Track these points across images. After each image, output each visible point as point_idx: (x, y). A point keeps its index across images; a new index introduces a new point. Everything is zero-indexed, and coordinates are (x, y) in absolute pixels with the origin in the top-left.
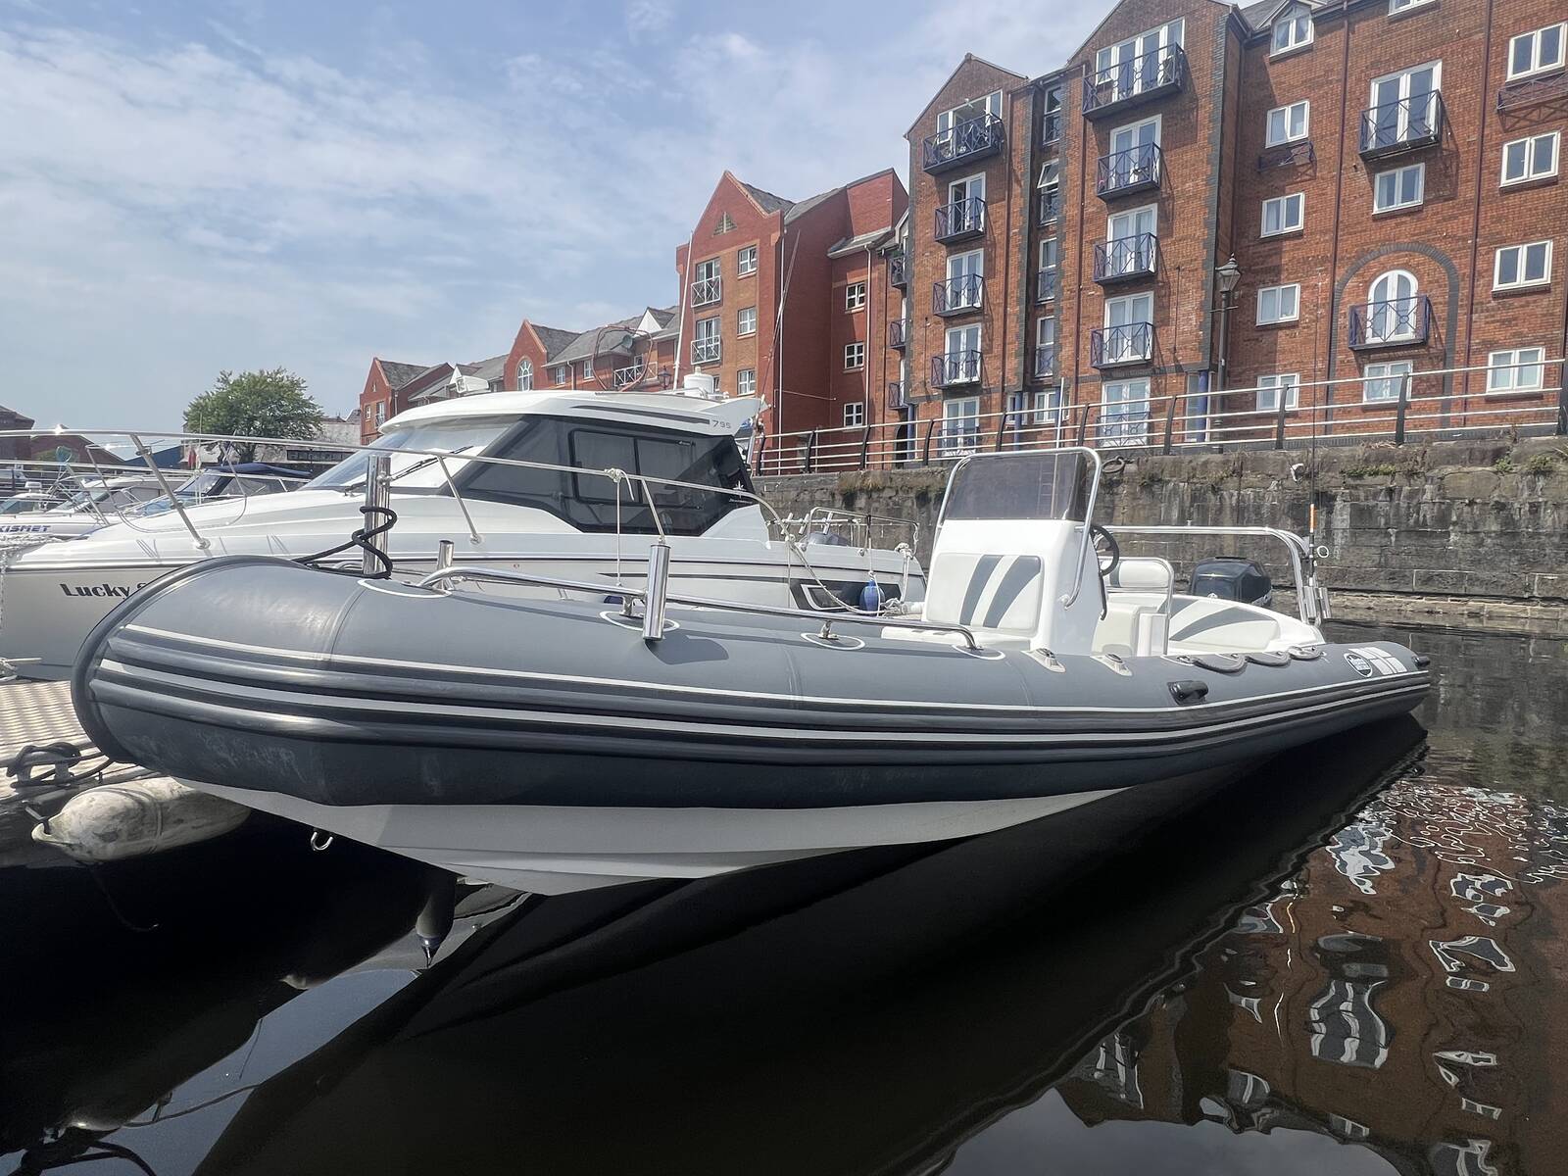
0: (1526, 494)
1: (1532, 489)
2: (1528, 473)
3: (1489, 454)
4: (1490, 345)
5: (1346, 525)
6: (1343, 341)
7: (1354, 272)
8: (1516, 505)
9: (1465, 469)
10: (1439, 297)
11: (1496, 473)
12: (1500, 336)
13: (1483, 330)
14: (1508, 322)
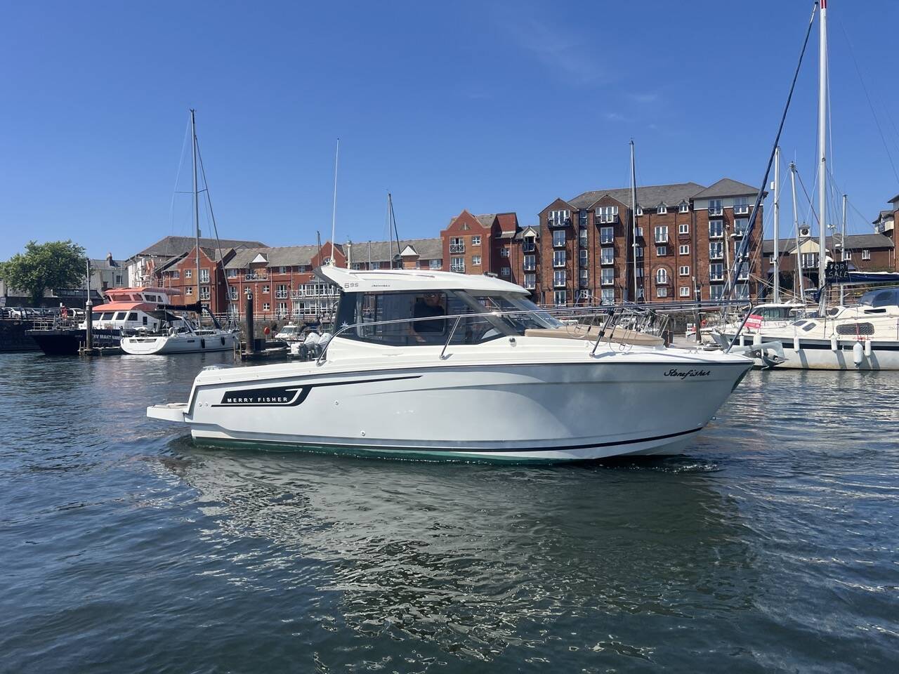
4: (680, 286)
6: (653, 283)
7: (654, 267)
10: (670, 275)
12: (682, 284)
13: (679, 283)
14: (683, 282)
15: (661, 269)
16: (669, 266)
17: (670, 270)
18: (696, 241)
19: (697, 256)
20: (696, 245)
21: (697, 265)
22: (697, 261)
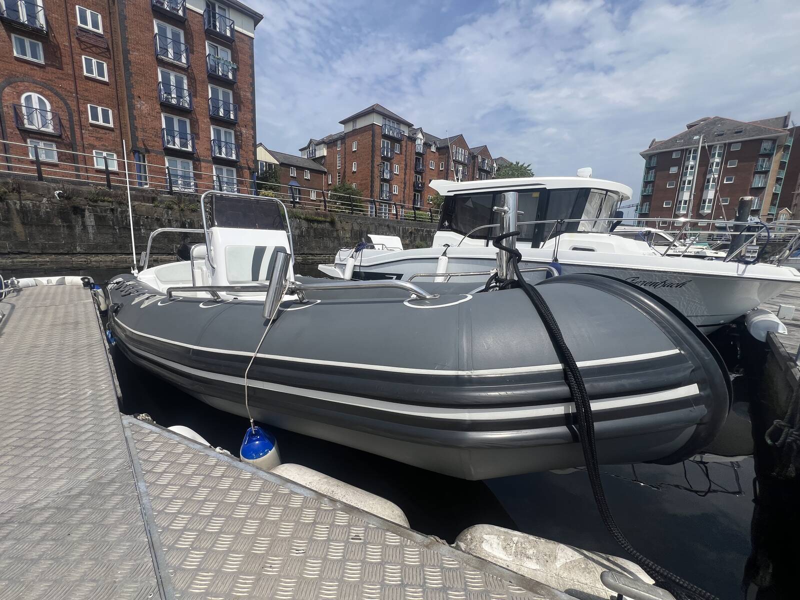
0: (166, 215)
1: (168, 214)
2: (165, 208)
3: (150, 199)
4: (93, 146)
5: (93, 223)
7: (9, 84)
8: (163, 220)
9: (143, 204)
11: (154, 206)
13: (89, 139)
14: (99, 139)
15: (35, 97)
16: (57, 94)
17: (61, 104)
18: (126, 52)
19: (129, 87)
20: (127, 62)
21: (131, 107)
22: (131, 97)
